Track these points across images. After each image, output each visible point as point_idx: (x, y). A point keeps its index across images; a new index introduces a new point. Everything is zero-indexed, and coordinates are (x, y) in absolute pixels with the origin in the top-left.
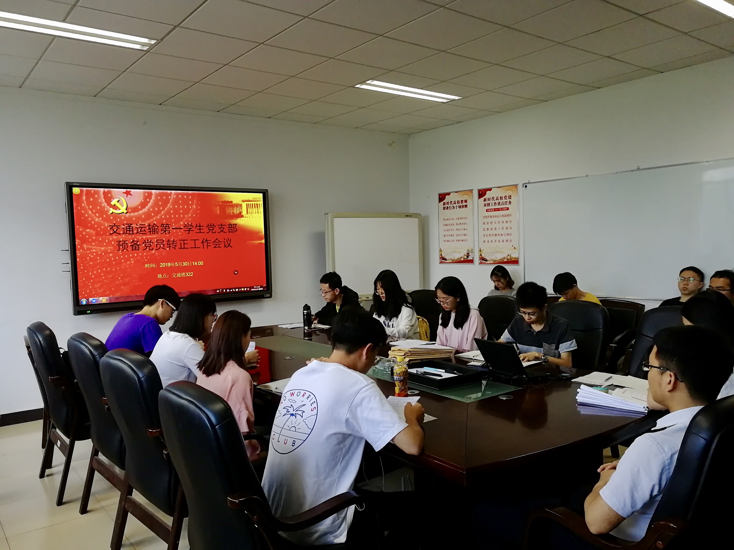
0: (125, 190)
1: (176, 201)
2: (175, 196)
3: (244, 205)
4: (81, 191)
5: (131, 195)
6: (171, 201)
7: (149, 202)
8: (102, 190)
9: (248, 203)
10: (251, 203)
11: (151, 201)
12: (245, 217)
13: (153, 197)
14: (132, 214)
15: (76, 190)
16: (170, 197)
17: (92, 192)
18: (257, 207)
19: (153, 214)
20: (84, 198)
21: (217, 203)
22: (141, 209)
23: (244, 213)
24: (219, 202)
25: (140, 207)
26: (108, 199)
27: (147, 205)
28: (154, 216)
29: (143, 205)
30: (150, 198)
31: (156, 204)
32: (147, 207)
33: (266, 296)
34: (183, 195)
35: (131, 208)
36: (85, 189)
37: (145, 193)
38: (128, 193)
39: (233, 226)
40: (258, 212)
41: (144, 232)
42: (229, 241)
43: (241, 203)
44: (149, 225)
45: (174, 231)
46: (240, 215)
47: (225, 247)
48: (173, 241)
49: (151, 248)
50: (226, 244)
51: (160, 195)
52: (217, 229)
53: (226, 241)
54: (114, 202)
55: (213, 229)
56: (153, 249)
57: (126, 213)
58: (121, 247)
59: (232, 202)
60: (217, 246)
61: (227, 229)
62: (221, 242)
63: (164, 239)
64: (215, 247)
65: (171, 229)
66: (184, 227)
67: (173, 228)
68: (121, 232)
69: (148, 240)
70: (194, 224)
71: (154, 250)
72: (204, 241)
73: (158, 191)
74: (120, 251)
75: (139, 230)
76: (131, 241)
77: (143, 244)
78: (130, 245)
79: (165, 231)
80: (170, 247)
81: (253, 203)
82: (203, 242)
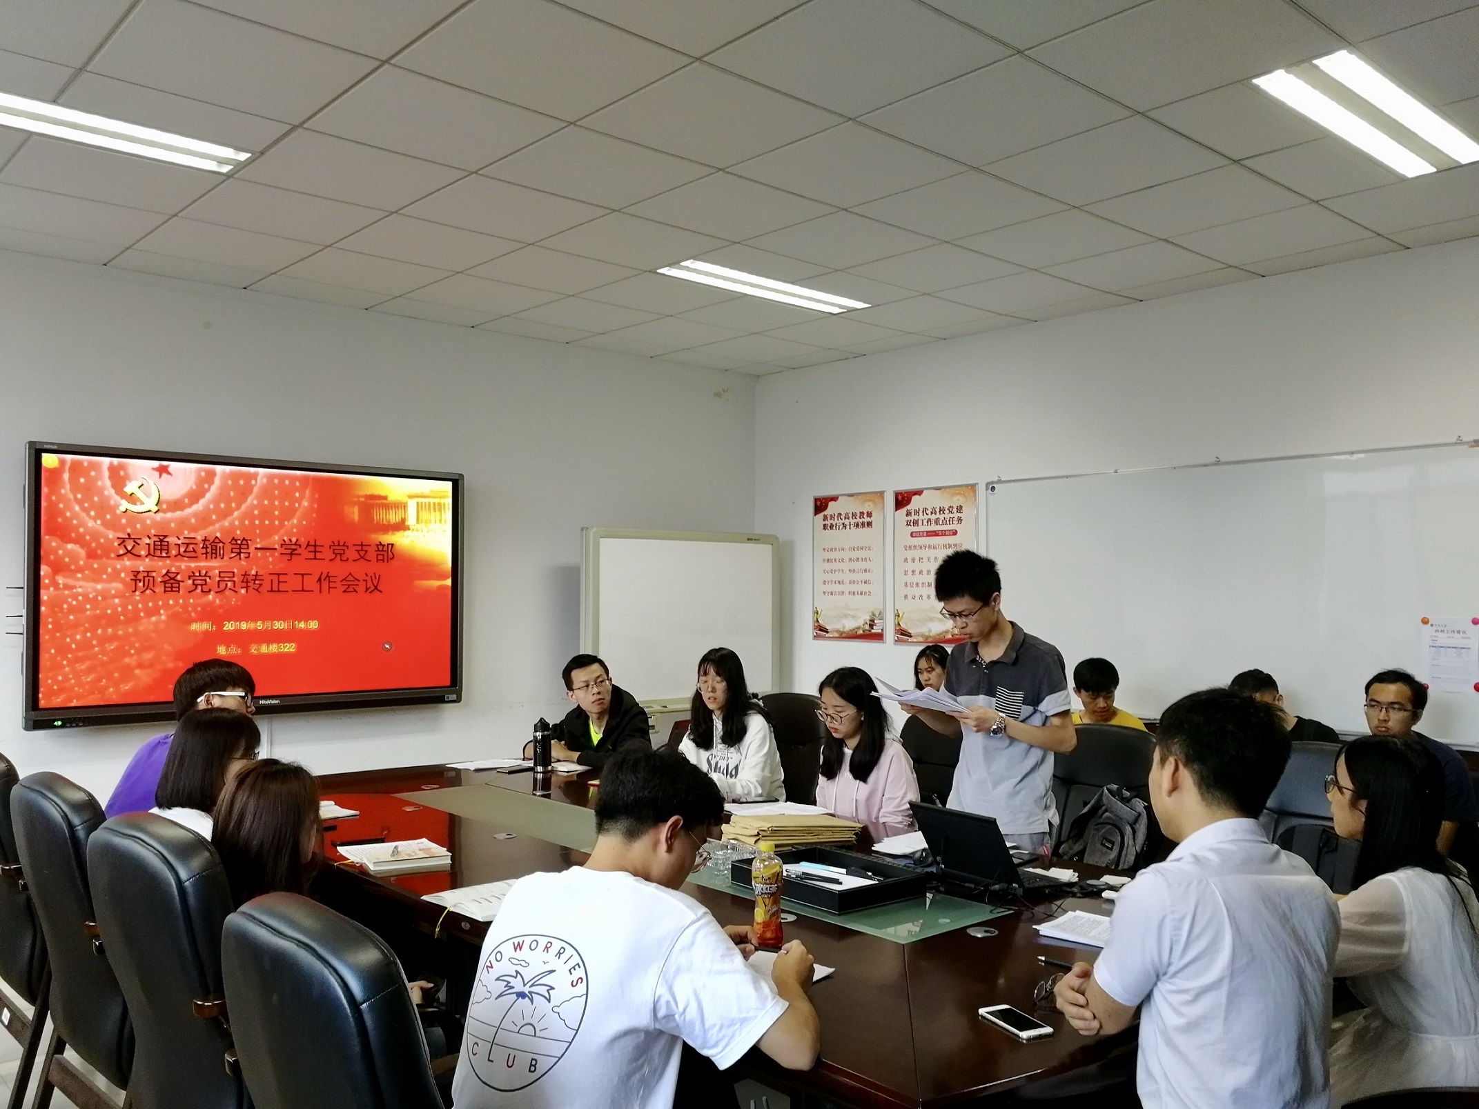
0: (156, 464)
1: (267, 491)
2: (265, 481)
3: (412, 506)
4: (62, 462)
5: (169, 473)
6: (255, 490)
7: (208, 490)
8: (106, 461)
9: (420, 500)
10: (427, 500)
11: (213, 488)
12: (413, 530)
13: (217, 481)
14: (169, 515)
15: (49, 460)
16: (253, 482)
17: (86, 464)
18: (440, 511)
19: (214, 517)
20: (66, 476)
21: (356, 499)
22: (190, 505)
23: (411, 521)
24: (359, 496)
25: (186, 501)
26: (119, 480)
27: (203, 496)
28: (218, 520)
29: (195, 496)
30: (211, 483)
31: (222, 495)
32: (202, 502)
33: (448, 698)
34: (282, 478)
35: (168, 503)
36: (69, 457)
37: (200, 470)
38: (163, 470)
39: (385, 549)
40: (440, 521)
41: (193, 554)
42: (375, 578)
43: (405, 499)
44: (205, 540)
45: (259, 554)
46: (401, 526)
47: (366, 591)
48: (256, 575)
49: (205, 588)
50: (370, 584)
51: (233, 476)
52: (351, 554)
53: (368, 579)
54: (130, 488)
55: (344, 554)
56: (210, 590)
57: (155, 513)
58: (141, 584)
59: (385, 498)
60: (350, 590)
61: (372, 554)
62: (359, 581)
63: (235, 571)
64: (345, 591)
65: (252, 550)
66: (282, 547)
67: (256, 548)
68: (143, 553)
69: (200, 572)
70: (303, 541)
71: (212, 593)
72: (323, 578)
73: (228, 468)
74: (137, 593)
75: (182, 550)
76: (164, 571)
77: (189, 579)
78: (159, 580)
79: (239, 553)
80: (247, 587)
81: (432, 501)
82: (320, 579)
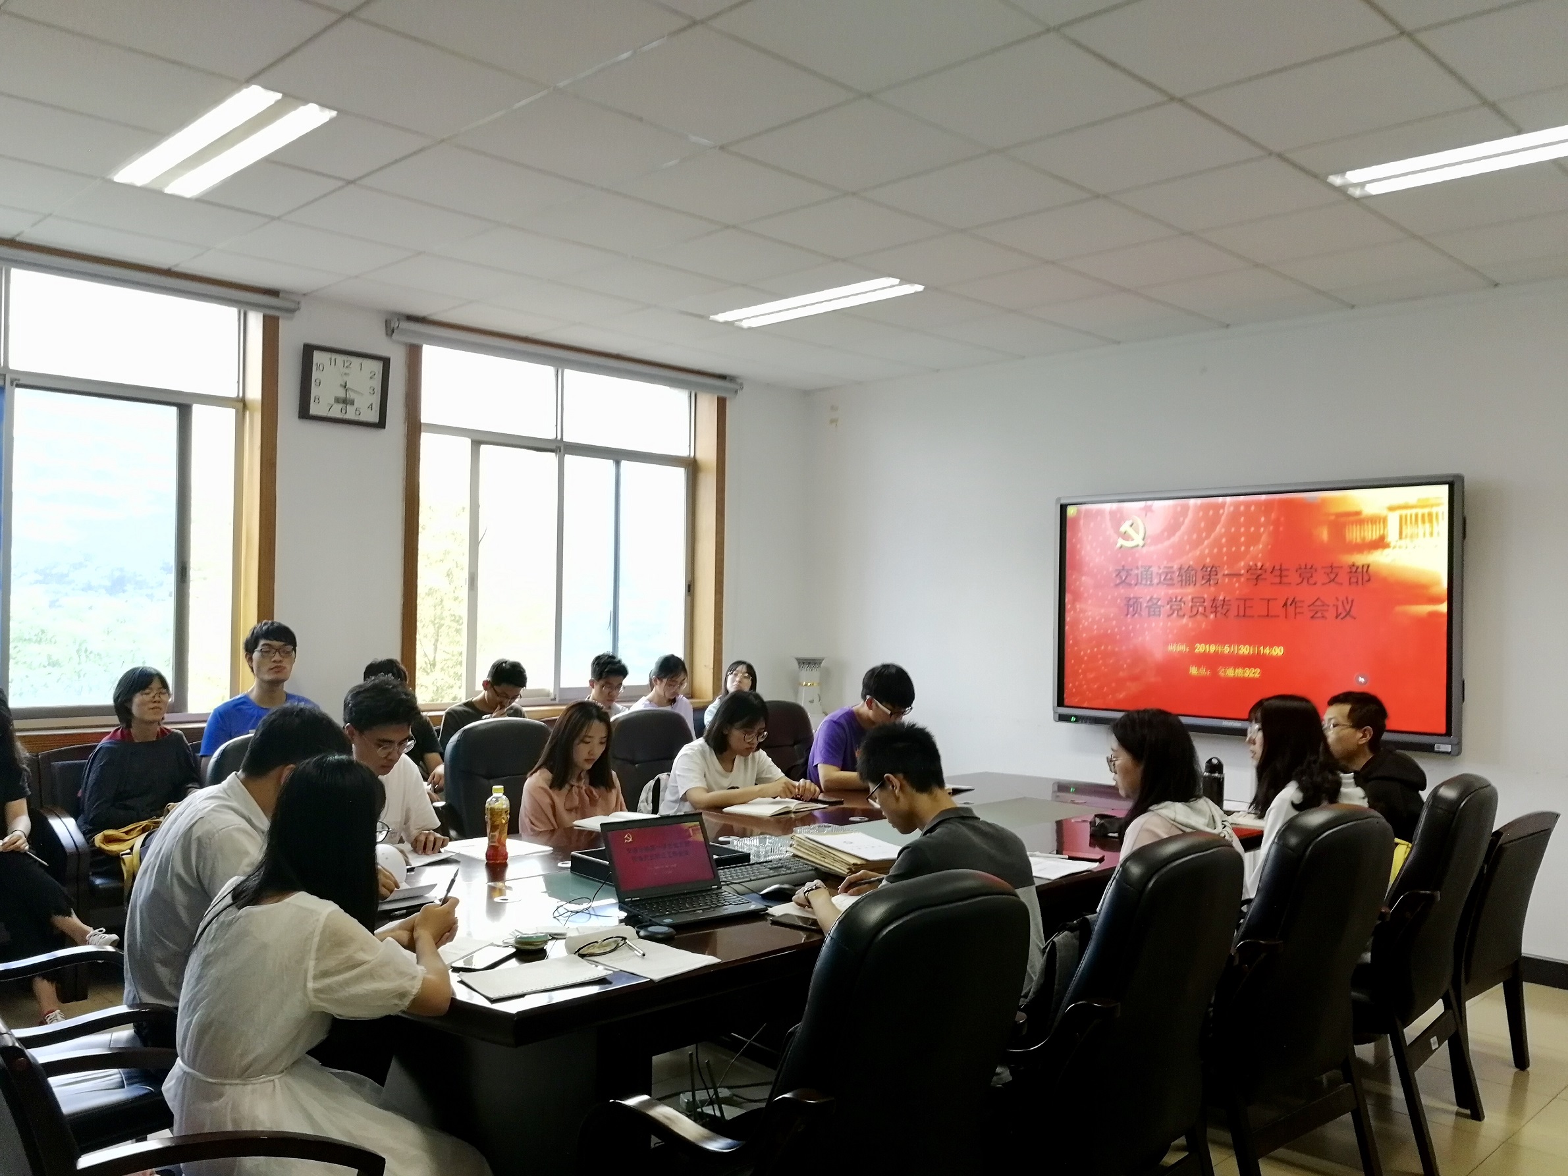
0: (1143, 504)
1: (1234, 517)
2: (1232, 509)
3: (1393, 520)
4: (1080, 511)
5: (1152, 511)
6: (1223, 518)
7: (1183, 523)
8: (1108, 507)
9: (1403, 512)
10: (1413, 511)
11: (1187, 521)
12: (1394, 547)
13: (1190, 515)
14: (1152, 548)
15: (1072, 512)
16: (1221, 511)
17: (1094, 511)
18: (1431, 521)
19: (1188, 547)
20: (1082, 522)
21: (1324, 519)
22: (1169, 538)
23: (1392, 536)
24: (1328, 516)
25: (1165, 534)
26: (1117, 523)
27: (1179, 529)
28: (1191, 551)
29: (1172, 529)
30: (1186, 516)
31: (1194, 527)
32: (1178, 534)
33: (1439, 747)
34: (1248, 505)
35: (1151, 537)
36: (1083, 507)
37: (1175, 506)
38: (1148, 509)
39: (1360, 570)
40: (1431, 534)
41: (1170, 582)
42: (1348, 603)
43: (1383, 512)
44: (1180, 569)
45: (1227, 580)
46: (1380, 543)
47: (1337, 617)
48: (1224, 600)
49: (1181, 613)
50: (1340, 609)
51: (1202, 507)
52: (1320, 577)
53: (1340, 604)
54: (1125, 527)
55: (1312, 576)
56: (1184, 615)
57: (1143, 547)
58: (1131, 609)
59: (1358, 513)
60: (1319, 615)
61: (1343, 577)
62: (1328, 606)
63: (1206, 596)
64: (1312, 617)
65: (1220, 576)
66: (1248, 572)
67: (1224, 575)
68: (1133, 582)
69: (1176, 598)
70: (1268, 565)
71: (1186, 617)
72: (1289, 603)
73: (1199, 501)
74: (1129, 616)
75: (1163, 578)
76: (1148, 598)
77: (1168, 604)
78: (1145, 605)
79: (1209, 580)
80: (1216, 612)
81: (1420, 511)
82: (1285, 604)
